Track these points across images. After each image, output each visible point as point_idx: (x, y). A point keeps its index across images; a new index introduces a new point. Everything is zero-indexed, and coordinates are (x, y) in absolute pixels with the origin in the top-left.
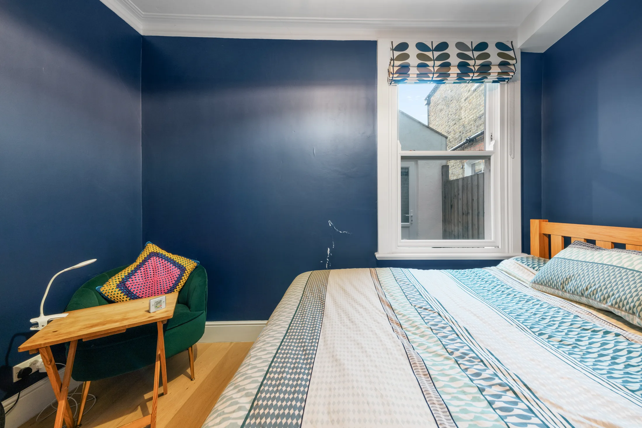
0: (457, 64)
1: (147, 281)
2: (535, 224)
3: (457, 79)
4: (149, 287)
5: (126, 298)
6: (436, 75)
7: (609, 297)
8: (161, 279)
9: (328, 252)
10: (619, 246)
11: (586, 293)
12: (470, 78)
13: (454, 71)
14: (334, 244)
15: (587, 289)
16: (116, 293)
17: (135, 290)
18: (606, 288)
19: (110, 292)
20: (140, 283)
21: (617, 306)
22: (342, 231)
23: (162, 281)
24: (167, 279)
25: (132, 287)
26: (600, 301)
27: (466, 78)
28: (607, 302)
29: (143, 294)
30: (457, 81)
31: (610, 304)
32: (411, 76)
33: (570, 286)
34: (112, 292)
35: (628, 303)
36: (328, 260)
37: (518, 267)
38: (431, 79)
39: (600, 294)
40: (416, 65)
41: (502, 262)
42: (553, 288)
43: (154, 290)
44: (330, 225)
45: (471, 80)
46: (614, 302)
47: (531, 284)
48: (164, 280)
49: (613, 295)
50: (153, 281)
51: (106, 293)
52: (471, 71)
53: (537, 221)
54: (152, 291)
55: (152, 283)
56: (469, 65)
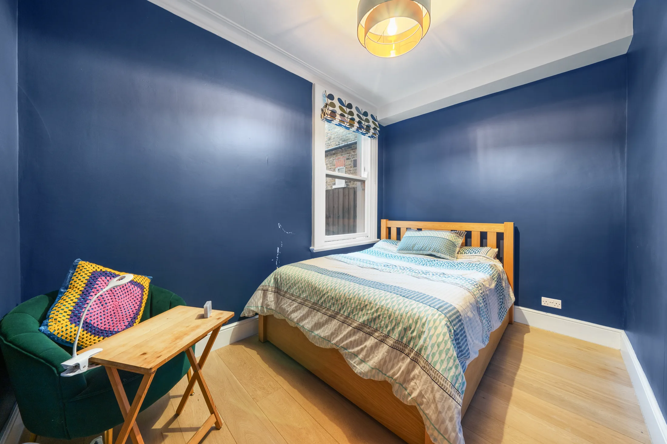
0: (358, 121)
1: (107, 308)
2: (383, 222)
3: (356, 130)
4: (111, 315)
5: (87, 333)
6: (348, 124)
7: (431, 248)
8: (123, 302)
9: (278, 251)
10: (420, 230)
11: (423, 249)
12: (361, 131)
13: (356, 125)
14: (282, 243)
15: (423, 247)
16: (73, 330)
17: (95, 321)
18: (429, 245)
19: (64, 331)
20: (99, 312)
21: (434, 251)
22: (288, 232)
23: (125, 305)
24: (130, 301)
25: (91, 318)
26: (428, 250)
27: (360, 131)
28: (430, 250)
29: (105, 325)
30: (356, 131)
31: (431, 251)
32: (336, 120)
33: (415, 248)
34: (67, 330)
35: (437, 249)
36: (277, 257)
37: (387, 245)
38: (345, 125)
39: (428, 248)
40: (340, 114)
41: (376, 244)
42: (408, 250)
43: (118, 317)
44: (280, 227)
45: (361, 132)
46: (433, 250)
47: (397, 251)
48: (127, 303)
49: (432, 247)
50: (113, 307)
51: (58, 333)
52: (363, 128)
53: (385, 220)
54: (116, 318)
55: (113, 309)
56: (362, 124)
